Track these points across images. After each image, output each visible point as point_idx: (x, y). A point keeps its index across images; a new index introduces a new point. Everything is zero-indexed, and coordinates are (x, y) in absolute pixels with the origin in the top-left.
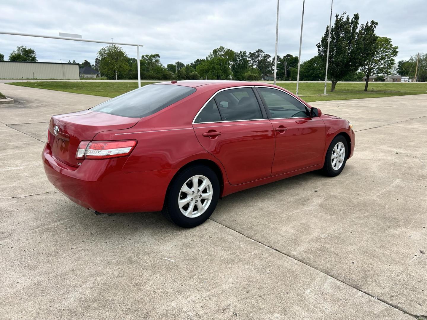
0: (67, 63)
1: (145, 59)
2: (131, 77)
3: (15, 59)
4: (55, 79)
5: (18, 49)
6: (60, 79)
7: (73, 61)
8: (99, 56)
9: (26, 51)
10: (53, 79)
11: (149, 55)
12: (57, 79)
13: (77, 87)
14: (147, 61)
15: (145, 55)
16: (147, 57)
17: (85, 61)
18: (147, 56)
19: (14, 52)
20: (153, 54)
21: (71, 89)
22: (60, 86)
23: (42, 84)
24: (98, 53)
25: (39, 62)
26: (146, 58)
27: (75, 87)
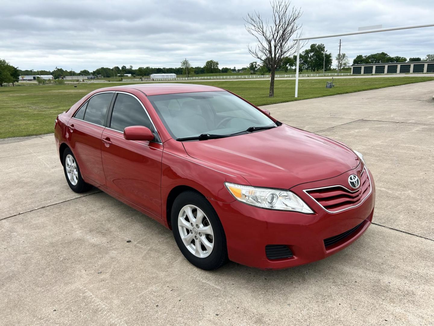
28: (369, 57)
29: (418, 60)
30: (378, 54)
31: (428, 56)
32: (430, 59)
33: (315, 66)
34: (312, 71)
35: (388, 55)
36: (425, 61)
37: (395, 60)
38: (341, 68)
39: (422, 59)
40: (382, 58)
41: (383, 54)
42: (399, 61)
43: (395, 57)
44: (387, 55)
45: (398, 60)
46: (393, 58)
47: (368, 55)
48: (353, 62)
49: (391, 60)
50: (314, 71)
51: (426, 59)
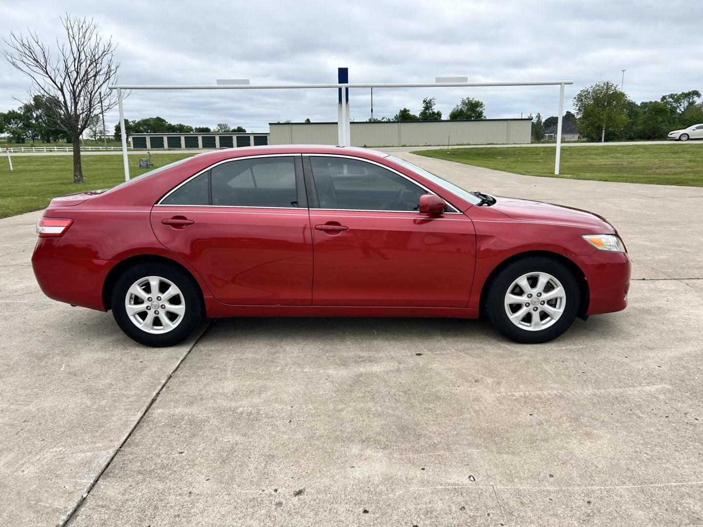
0: (527, 118)
1: (667, 102)
2: (633, 135)
3: (456, 117)
4: (494, 144)
5: (464, 103)
6: (502, 144)
7: (537, 114)
8: (575, 103)
9: (472, 104)
10: (492, 144)
11: (676, 94)
12: (497, 144)
13: (505, 155)
14: (671, 105)
15: (669, 94)
16: (673, 98)
17: (567, 112)
18: (671, 96)
19: (458, 106)
20: (686, 91)
21: (494, 158)
22: (479, 154)
23: (457, 152)
24: (575, 98)
25: (487, 119)
26: (671, 100)
27: (500, 155)
28: (139, 124)
29: (207, 130)
30: (151, 118)
31: (219, 125)
32: (223, 130)
33: (48, 134)
34: (43, 143)
35: (167, 121)
36: (216, 133)
37: (177, 129)
38: (97, 139)
39: (212, 130)
40: (157, 125)
41: (158, 119)
42: (183, 131)
43: (177, 125)
44: (165, 121)
45: (181, 129)
46: (174, 126)
47: (137, 120)
48: (116, 130)
49: (171, 128)
50: (48, 141)
51: (217, 130)
